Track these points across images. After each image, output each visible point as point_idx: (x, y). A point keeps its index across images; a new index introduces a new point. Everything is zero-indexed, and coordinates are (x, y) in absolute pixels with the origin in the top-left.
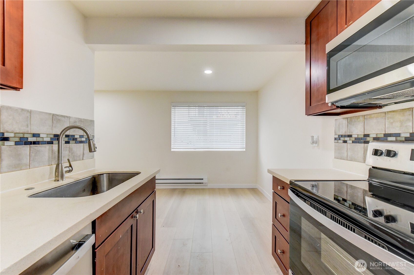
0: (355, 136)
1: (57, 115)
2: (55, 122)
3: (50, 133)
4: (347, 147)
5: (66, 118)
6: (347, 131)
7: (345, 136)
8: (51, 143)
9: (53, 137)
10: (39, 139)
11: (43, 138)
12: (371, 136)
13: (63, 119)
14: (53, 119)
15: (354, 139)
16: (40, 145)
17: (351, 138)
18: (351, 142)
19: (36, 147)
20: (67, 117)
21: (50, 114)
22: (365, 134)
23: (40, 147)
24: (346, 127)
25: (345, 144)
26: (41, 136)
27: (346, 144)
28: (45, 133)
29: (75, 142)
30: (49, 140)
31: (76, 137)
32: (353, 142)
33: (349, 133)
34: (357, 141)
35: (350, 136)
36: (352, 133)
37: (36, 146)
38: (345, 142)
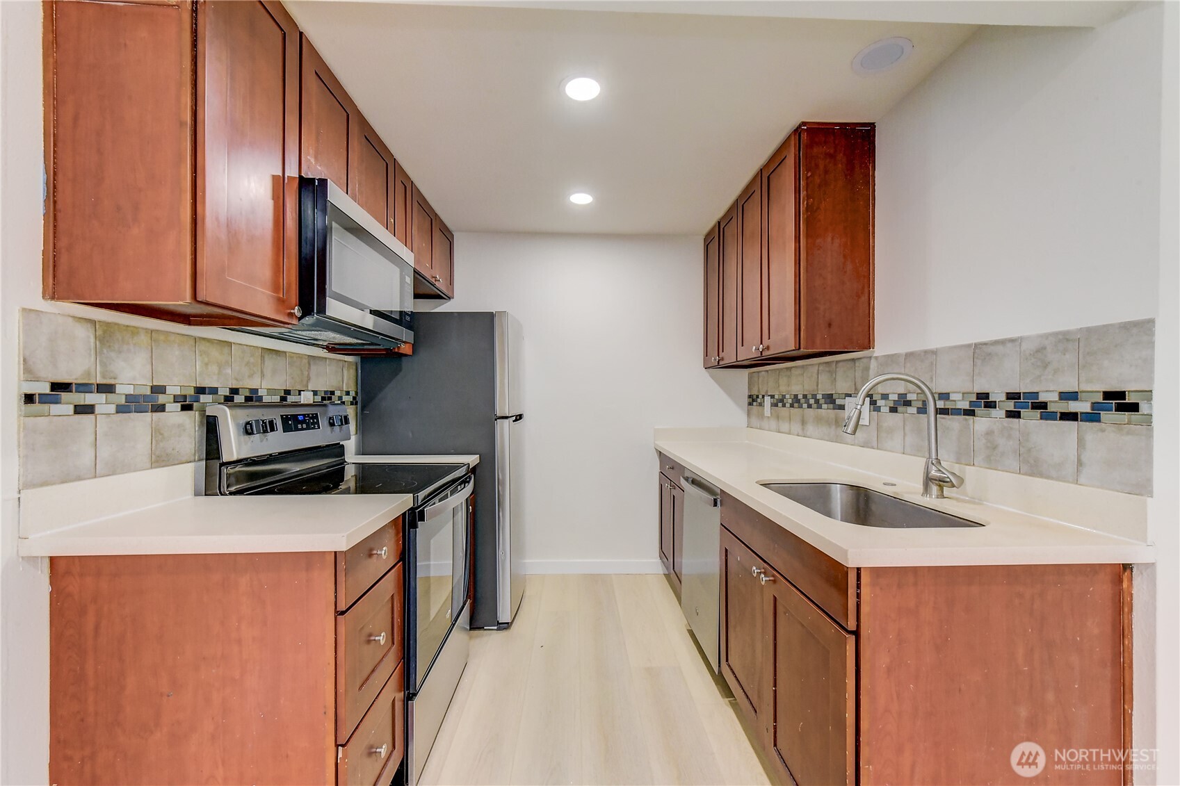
0: (123, 389)
1: (985, 344)
2: (979, 362)
3: (968, 391)
4: (93, 430)
5: (1009, 345)
6: (93, 367)
7: (84, 388)
8: (970, 413)
9: (975, 400)
10: (949, 405)
11: (955, 401)
12: (170, 390)
13: (1000, 349)
14: (976, 355)
15: (123, 401)
16: (951, 417)
17: (110, 395)
18: (112, 408)
19: (943, 420)
20: (1012, 341)
21: (969, 346)
22: (154, 384)
23: (949, 419)
24: (90, 355)
25: (86, 419)
26: (952, 397)
27: (91, 417)
28: (958, 390)
29: (1041, 416)
30: (966, 405)
31: (1042, 398)
32: (120, 410)
33: (104, 377)
34: (132, 405)
35: (107, 389)
36: (115, 378)
37: (944, 418)
38: (86, 410)
